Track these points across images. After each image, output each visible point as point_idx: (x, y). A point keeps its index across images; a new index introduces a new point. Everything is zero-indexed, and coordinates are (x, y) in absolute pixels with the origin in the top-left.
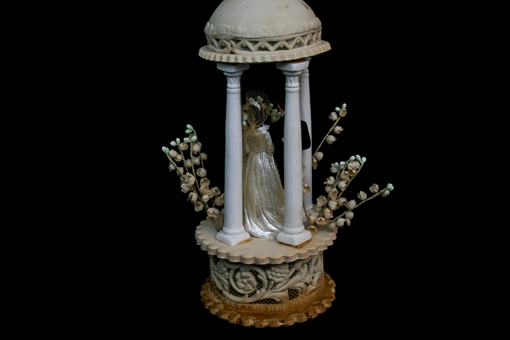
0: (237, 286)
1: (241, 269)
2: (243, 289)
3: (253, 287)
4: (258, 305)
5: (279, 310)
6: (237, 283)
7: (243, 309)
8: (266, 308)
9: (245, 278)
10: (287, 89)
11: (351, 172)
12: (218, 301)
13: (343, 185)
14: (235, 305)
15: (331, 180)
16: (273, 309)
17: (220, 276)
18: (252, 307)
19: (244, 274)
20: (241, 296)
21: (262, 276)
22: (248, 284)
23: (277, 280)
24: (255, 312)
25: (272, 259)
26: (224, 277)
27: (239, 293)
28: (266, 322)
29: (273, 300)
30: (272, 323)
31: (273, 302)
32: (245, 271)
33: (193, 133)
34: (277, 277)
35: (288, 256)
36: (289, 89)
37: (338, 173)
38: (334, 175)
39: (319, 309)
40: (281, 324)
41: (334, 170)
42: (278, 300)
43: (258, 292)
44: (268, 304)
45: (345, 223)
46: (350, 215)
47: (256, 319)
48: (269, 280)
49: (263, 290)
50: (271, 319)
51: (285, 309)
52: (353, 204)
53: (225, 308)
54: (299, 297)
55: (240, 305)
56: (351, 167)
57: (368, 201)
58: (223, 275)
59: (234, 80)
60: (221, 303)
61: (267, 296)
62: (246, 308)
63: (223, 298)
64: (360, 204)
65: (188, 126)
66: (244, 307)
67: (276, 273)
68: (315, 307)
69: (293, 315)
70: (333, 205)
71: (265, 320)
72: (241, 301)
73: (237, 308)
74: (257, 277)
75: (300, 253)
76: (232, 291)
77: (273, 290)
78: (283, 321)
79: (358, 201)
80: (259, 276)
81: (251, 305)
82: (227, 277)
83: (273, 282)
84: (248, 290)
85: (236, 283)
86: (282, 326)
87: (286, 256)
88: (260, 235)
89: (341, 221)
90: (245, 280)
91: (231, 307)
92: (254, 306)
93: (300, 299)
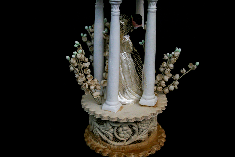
0: (119, 136)
1: (122, 126)
2: (123, 137)
3: (130, 135)
4: (132, 145)
5: (144, 145)
6: (120, 134)
7: (123, 149)
8: (137, 146)
9: (125, 130)
10: (149, 10)
11: (175, 57)
12: (104, 147)
13: (172, 66)
14: (118, 148)
15: (165, 64)
16: (141, 146)
17: (106, 132)
18: (129, 147)
19: (125, 128)
20: (121, 142)
21: (135, 127)
22: (127, 134)
23: (144, 128)
24: (131, 149)
25: (146, 117)
26: (110, 132)
27: (119, 140)
28: (141, 154)
29: (140, 140)
30: (145, 155)
31: (140, 142)
32: (125, 126)
33: (79, 46)
34: (144, 127)
35: (154, 113)
36: (150, 10)
37: (168, 60)
38: (166, 61)
39: (163, 140)
40: (150, 154)
41: (166, 57)
42: (143, 140)
43: (133, 137)
44: (137, 143)
45: (175, 88)
46: (177, 83)
47: (135, 154)
48: (139, 129)
49: (135, 135)
50: (143, 152)
51: (147, 144)
52: (177, 76)
53: (112, 151)
54: (151, 135)
55: (121, 147)
56: (176, 55)
57: (187, 73)
58: (109, 131)
59: (117, 7)
60: (106, 148)
61: (137, 139)
62: (126, 148)
63: (108, 145)
64: (182, 76)
65: (76, 42)
66: (124, 148)
67: (144, 124)
68: (161, 139)
69: (153, 147)
70: (166, 78)
71: (140, 154)
72: (122, 145)
73: (119, 149)
74: (132, 129)
75: (159, 110)
76: (115, 139)
77: (141, 135)
78: (150, 152)
79: (181, 74)
80: (134, 128)
81: (128, 146)
82: (112, 132)
83: (141, 130)
84: (127, 138)
85: (118, 135)
86: (150, 155)
87: (153, 113)
88: (127, 103)
89: (172, 88)
90: (125, 132)
91: (115, 149)
92: (130, 146)
93: (152, 137)
